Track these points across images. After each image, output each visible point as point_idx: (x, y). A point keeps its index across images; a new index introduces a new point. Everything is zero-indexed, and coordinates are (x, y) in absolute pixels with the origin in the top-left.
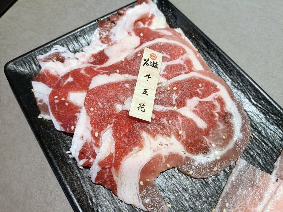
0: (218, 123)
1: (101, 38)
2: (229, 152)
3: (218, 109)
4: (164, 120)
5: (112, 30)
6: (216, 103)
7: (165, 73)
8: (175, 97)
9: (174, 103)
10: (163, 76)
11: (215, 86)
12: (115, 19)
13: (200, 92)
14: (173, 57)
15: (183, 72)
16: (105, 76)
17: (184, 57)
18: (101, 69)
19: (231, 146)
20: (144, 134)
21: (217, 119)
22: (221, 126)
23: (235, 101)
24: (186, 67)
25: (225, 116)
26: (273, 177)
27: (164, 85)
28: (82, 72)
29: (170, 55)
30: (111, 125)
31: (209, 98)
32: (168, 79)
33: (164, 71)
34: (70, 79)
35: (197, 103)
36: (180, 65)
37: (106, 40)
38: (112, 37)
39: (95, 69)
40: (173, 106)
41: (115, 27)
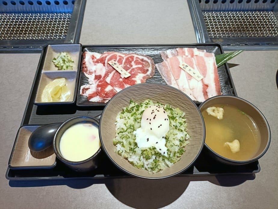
0: (143, 63)
1: (89, 74)
2: (152, 66)
3: (139, 60)
4: (133, 73)
5: (88, 69)
6: (137, 59)
7: (119, 64)
8: (128, 66)
9: (130, 67)
10: (120, 64)
11: (132, 56)
12: (85, 66)
13: (131, 60)
14: (116, 58)
15: (122, 59)
16: (108, 78)
17: (117, 56)
18: (103, 78)
19: (151, 64)
20: (133, 79)
21: (141, 62)
22: (144, 63)
23: (140, 55)
24: (121, 58)
25: (142, 60)
26: (165, 61)
27: (123, 66)
28: (100, 84)
29: (114, 58)
30: (125, 84)
31: (135, 60)
32: (122, 64)
33: (118, 63)
34: (100, 88)
35: (134, 63)
36: (119, 59)
37: (91, 73)
38: (91, 71)
39: (102, 80)
40: (130, 68)
41: (88, 68)
